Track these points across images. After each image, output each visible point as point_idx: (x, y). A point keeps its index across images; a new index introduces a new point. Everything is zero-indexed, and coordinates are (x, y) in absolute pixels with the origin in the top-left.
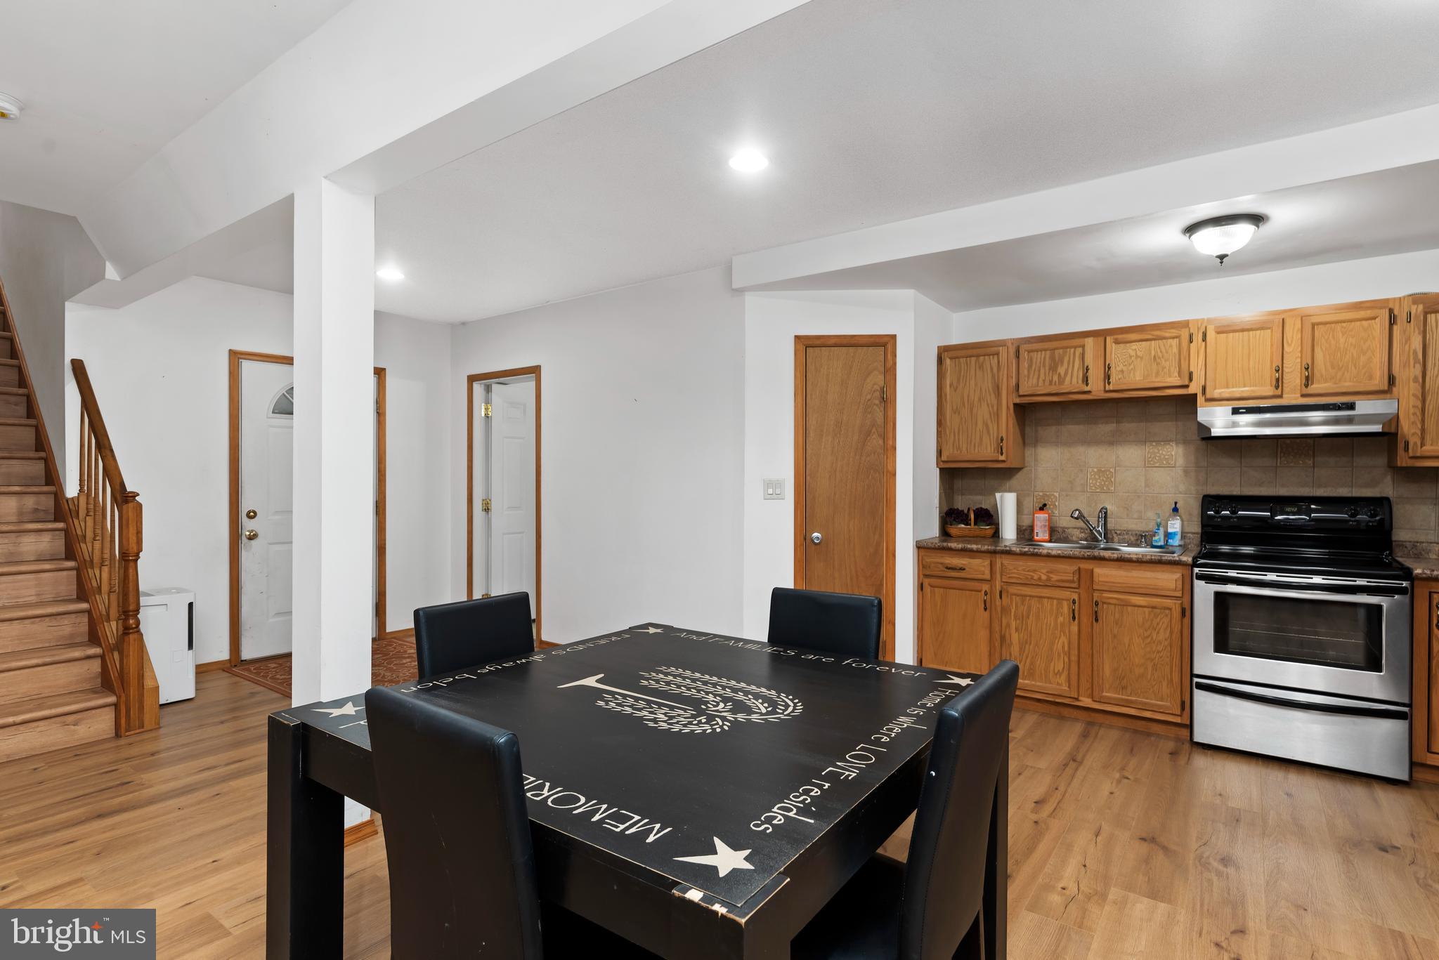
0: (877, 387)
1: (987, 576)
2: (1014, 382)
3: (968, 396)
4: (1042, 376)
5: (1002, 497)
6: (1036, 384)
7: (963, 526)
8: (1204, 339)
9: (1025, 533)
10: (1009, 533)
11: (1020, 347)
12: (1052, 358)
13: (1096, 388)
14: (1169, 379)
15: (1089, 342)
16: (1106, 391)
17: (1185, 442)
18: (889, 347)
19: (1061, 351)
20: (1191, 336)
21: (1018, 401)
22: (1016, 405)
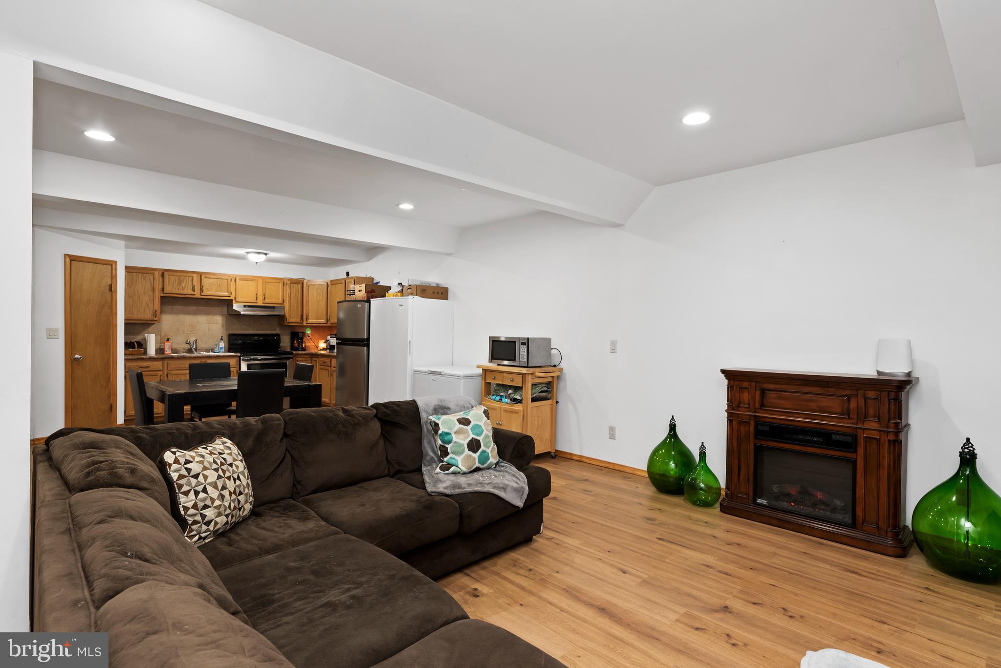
0: (107, 284)
1: (161, 368)
2: (161, 287)
3: (138, 290)
4: (175, 286)
5: (147, 336)
6: (171, 289)
7: (131, 349)
8: (235, 281)
9: (160, 350)
10: (152, 351)
11: (163, 273)
12: (179, 279)
13: (197, 294)
14: (223, 294)
15: (195, 275)
16: (201, 295)
17: (222, 315)
18: (114, 266)
19: (183, 277)
20: (231, 280)
21: (163, 295)
22: (161, 297)
